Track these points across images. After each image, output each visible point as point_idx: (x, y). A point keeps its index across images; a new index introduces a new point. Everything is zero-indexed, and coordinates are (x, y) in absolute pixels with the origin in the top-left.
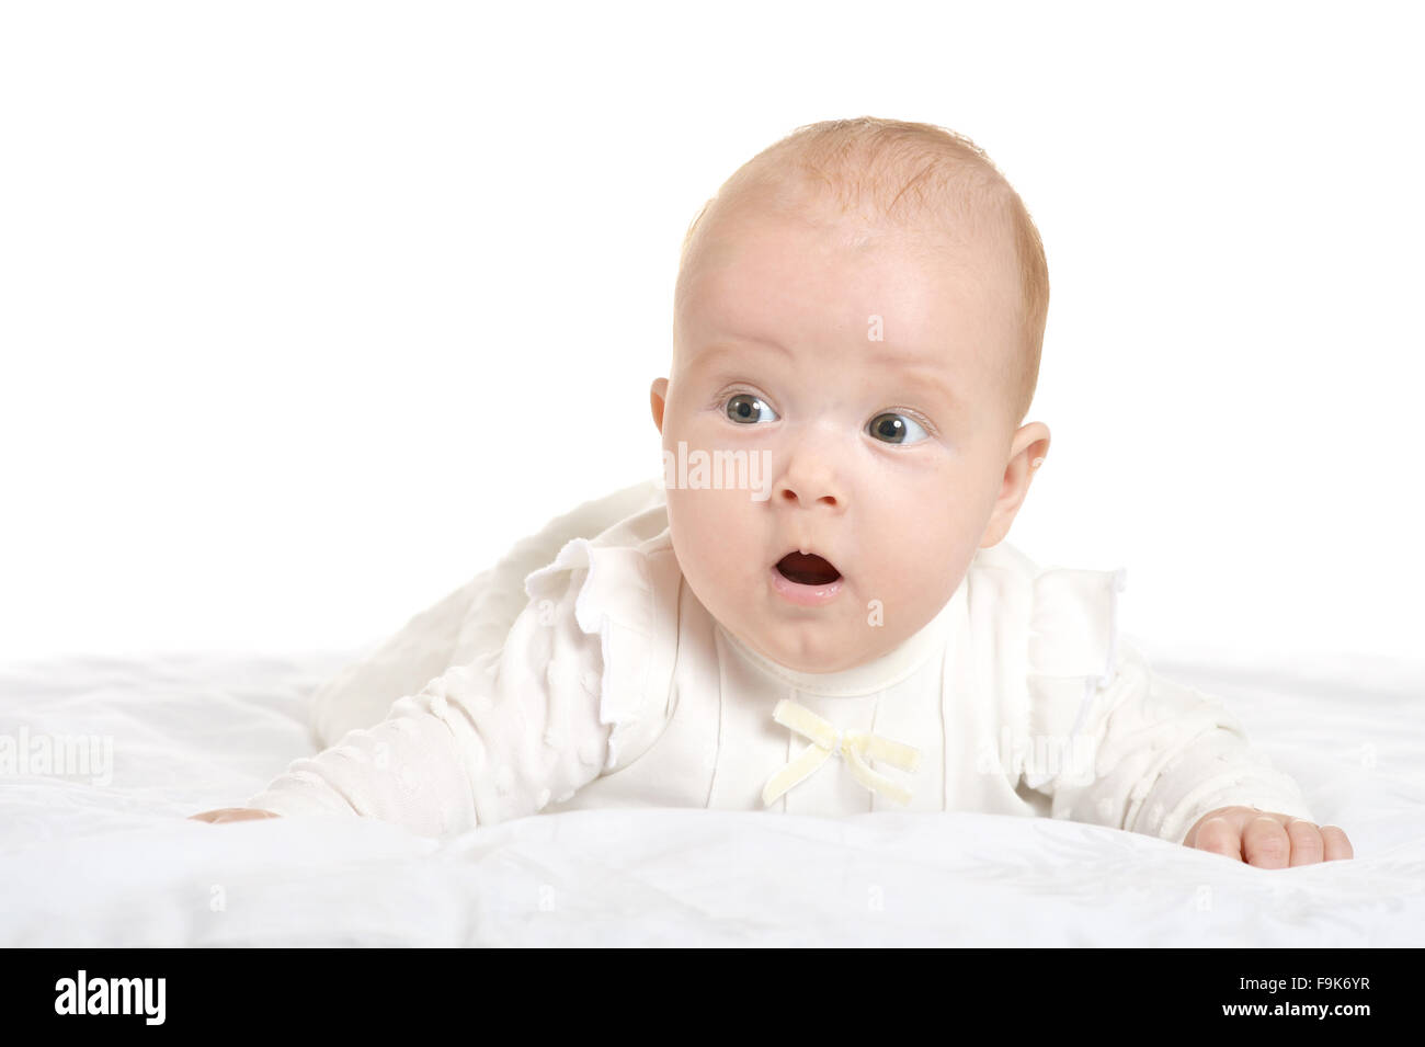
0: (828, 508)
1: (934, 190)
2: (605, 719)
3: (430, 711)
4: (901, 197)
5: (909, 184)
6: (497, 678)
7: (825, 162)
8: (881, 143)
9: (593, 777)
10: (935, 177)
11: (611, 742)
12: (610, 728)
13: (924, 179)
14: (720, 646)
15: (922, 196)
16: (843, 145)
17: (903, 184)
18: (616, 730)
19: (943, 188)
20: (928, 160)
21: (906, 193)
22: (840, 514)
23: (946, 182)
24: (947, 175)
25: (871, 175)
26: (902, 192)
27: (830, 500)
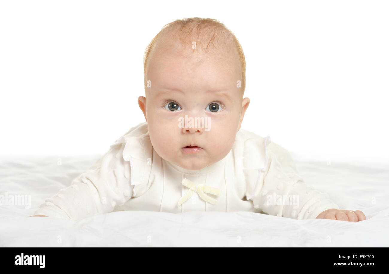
0: (198, 133)
1: (217, 42)
2: (132, 184)
3: (82, 182)
4: (208, 46)
5: (210, 42)
6: (99, 173)
7: (186, 37)
8: (200, 30)
9: (129, 199)
10: (216, 38)
11: (134, 190)
12: (134, 186)
13: (213, 39)
14: (164, 164)
15: (214, 45)
16: (189, 32)
17: (208, 42)
18: (135, 187)
19: (218, 41)
20: (213, 32)
21: (209, 44)
22: (201, 134)
23: (219, 39)
24: (218, 37)
25: (199, 40)
26: (208, 44)
27: (198, 131)
